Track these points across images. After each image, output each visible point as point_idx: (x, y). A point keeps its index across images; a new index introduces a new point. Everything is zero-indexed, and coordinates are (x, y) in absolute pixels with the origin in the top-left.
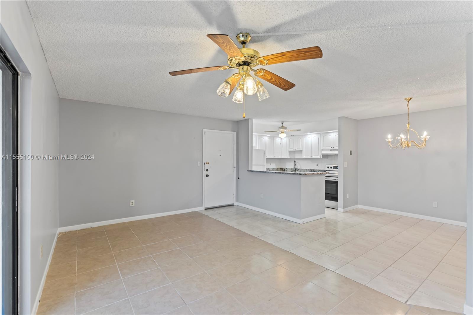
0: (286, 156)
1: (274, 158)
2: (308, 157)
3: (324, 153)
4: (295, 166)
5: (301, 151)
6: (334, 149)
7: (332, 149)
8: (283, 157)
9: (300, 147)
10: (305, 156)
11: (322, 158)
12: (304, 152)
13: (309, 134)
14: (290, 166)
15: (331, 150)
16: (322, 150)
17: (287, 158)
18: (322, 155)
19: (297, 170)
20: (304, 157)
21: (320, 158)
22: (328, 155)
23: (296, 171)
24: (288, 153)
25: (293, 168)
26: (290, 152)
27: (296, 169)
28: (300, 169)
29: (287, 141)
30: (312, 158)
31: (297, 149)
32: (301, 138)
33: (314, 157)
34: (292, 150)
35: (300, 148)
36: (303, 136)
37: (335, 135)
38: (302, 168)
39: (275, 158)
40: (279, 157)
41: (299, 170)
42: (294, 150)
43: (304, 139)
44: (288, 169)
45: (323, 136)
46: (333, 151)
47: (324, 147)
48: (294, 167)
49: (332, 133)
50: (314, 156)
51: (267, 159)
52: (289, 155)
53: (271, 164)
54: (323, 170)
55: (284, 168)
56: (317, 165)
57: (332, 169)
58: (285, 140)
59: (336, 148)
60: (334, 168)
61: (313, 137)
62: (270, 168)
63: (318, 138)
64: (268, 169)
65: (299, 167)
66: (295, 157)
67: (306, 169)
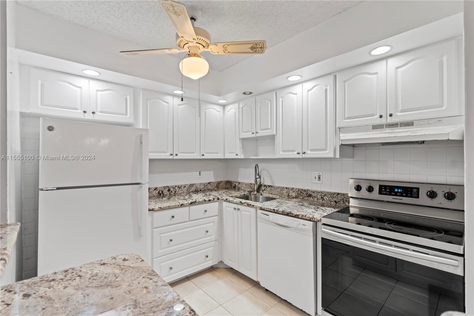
0: (235, 152)
1: (203, 157)
2: (294, 155)
3: (348, 137)
4: (258, 180)
5: (272, 138)
6: (390, 120)
7: (383, 121)
8: (228, 156)
9: (270, 128)
10: (283, 151)
11: (338, 156)
12: (279, 140)
13: (294, 78)
14: (246, 177)
15: (375, 127)
16: (339, 130)
17: (237, 157)
19: (263, 188)
20: (281, 154)
21: (331, 155)
22: (353, 146)
23: (261, 192)
24: (239, 144)
25: (254, 183)
26: (243, 140)
27: (260, 186)
28: (269, 186)
29: (237, 113)
30: (304, 156)
31: (261, 133)
32: (270, 100)
33: (310, 154)
34: (249, 135)
35: (268, 129)
36: (276, 90)
37: (397, 68)
38: (276, 184)
39: (207, 156)
40: (220, 156)
41: (268, 189)
42: (254, 136)
43: (281, 99)
44: (243, 183)
45: (345, 82)
46: (388, 130)
47: (349, 118)
48: (256, 181)
49: (384, 62)
50: (311, 150)
51: (151, 160)
52: (241, 150)
53: (200, 173)
54: (338, 194)
55: (235, 180)
56: (319, 178)
57: (375, 194)
58: (232, 110)
59: (399, 117)
60: (380, 193)
61: (308, 91)
62: (198, 184)
63: (326, 90)
64: (191, 185)
65: (266, 181)
66: (257, 156)
67: (286, 188)
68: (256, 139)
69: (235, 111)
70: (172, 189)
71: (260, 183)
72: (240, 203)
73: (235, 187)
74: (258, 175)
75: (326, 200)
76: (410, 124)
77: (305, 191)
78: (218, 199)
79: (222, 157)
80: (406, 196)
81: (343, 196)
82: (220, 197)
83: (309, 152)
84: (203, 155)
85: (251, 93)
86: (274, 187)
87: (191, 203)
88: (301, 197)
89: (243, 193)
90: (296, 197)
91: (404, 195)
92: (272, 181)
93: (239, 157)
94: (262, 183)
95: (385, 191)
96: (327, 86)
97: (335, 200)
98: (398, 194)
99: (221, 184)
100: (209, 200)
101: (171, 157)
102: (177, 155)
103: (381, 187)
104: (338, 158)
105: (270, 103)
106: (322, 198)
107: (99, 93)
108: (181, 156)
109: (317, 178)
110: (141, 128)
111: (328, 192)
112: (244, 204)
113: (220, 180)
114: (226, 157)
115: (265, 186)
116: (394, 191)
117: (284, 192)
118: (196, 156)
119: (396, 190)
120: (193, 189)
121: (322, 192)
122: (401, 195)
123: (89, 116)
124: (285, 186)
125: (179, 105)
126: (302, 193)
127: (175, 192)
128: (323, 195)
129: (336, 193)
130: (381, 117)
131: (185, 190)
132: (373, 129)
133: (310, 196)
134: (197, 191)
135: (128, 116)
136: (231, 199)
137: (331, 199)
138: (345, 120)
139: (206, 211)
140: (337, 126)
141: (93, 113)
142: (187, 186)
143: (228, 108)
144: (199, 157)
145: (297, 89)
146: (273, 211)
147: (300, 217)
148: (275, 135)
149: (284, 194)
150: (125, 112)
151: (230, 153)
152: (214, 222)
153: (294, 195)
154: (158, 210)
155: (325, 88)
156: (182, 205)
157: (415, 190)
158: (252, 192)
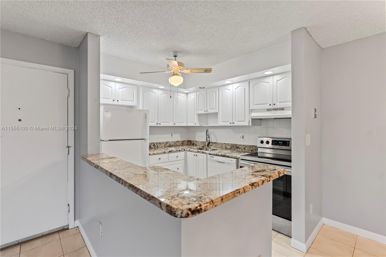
0: (194, 122)
2: (228, 124)
3: (255, 115)
4: (208, 139)
5: (216, 114)
6: (275, 107)
7: (271, 107)
8: (190, 124)
9: (215, 108)
10: (222, 122)
11: (251, 125)
12: (220, 115)
13: (228, 82)
14: (201, 138)
15: (268, 110)
16: (251, 111)
17: (195, 125)
18: (251, 120)
19: (211, 144)
20: (221, 124)
21: (247, 124)
22: (261, 119)
23: (210, 146)
24: (196, 117)
25: (206, 141)
26: (199, 115)
27: (209, 143)
28: (215, 143)
29: (195, 99)
30: (233, 125)
31: (210, 111)
32: (215, 93)
33: (237, 124)
34: (203, 112)
35: (214, 109)
36: (218, 87)
37: (277, 81)
38: (219, 142)
39: (176, 125)
40: (184, 124)
41: (214, 144)
42: (205, 112)
43: (221, 92)
44: (199, 141)
45: (254, 85)
46: (273, 112)
47: (256, 105)
49: (271, 77)
50: (237, 121)
51: (150, 127)
52: (198, 121)
53: (172, 135)
54: (253, 146)
55: (193, 140)
56: (243, 137)
57: (270, 145)
58: (192, 96)
59: (278, 106)
60: (272, 144)
61: (236, 89)
62: (171, 142)
63: (245, 89)
64: (167, 143)
65: (213, 140)
66: (207, 125)
67: (225, 144)
68: (207, 114)
69: (194, 97)
70: (156, 145)
71: (209, 141)
72: (198, 152)
73: (193, 144)
74: (208, 136)
75: (246, 150)
76: (282, 109)
77: (235, 145)
78: (184, 150)
79: (186, 125)
80: (284, 145)
81: (255, 147)
82: (185, 149)
83: (236, 122)
84: (175, 124)
85: (204, 88)
86: (218, 143)
87: (170, 152)
88: (233, 149)
89: (199, 147)
90: (230, 149)
91: (283, 145)
92: (217, 140)
93: (196, 125)
94: (210, 141)
95: (275, 143)
96: (245, 87)
97: (251, 149)
98: (280, 144)
99: (184, 142)
100: (179, 151)
101: (157, 125)
102: (160, 124)
103: (273, 141)
104: (251, 126)
105: (215, 94)
106: (244, 148)
107: (120, 90)
108: (162, 125)
109: (242, 137)
110: (141, 109)
111: (247, 145)
112: (200, 152)
113: (184, 140)
114: (188, 125)
115: (212, 143)
116: (278, 143)
117: (223, 146)
118: (171, 124)
119: (280, 143)
120: (168, 145)
121: (244, 145)
122: (282, 145)
123: (115, 103)
124: (224, 143)
125: (161, 94)
126: (234, 146)
127: (158, 146)
128: (245, 147)
129: (251, 146)
130: (270, 105)
131: (163, 145)
132: (267, 111)
133: (238, 148)
134: (170, 146)
135: (134, 102)
136: (192, 150)
137: (249, 149)
138: (254, 105)
139: (177, 157)
140: (250, 109)
141: (118, 101)
142: (164, 143)
143: (190, 95)
144: (172, 125)
145: (230, 87)
146: (216, 155)
147: (230, 157)
148: (217, 113)
149: (223, 147)
150: (133, 100)
151: (191, 123)
152: (182, 163)
153: (229, 147)
154: (152, 155)
155: (245, 88)
156: (164, 152)
157: (288, 142)
158: (204, 146)
